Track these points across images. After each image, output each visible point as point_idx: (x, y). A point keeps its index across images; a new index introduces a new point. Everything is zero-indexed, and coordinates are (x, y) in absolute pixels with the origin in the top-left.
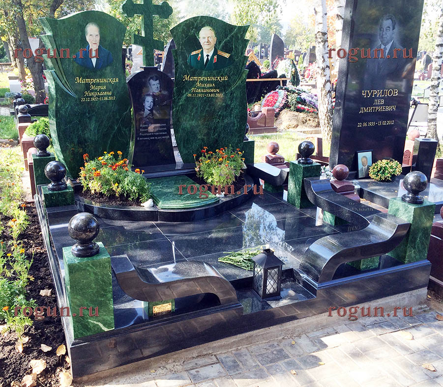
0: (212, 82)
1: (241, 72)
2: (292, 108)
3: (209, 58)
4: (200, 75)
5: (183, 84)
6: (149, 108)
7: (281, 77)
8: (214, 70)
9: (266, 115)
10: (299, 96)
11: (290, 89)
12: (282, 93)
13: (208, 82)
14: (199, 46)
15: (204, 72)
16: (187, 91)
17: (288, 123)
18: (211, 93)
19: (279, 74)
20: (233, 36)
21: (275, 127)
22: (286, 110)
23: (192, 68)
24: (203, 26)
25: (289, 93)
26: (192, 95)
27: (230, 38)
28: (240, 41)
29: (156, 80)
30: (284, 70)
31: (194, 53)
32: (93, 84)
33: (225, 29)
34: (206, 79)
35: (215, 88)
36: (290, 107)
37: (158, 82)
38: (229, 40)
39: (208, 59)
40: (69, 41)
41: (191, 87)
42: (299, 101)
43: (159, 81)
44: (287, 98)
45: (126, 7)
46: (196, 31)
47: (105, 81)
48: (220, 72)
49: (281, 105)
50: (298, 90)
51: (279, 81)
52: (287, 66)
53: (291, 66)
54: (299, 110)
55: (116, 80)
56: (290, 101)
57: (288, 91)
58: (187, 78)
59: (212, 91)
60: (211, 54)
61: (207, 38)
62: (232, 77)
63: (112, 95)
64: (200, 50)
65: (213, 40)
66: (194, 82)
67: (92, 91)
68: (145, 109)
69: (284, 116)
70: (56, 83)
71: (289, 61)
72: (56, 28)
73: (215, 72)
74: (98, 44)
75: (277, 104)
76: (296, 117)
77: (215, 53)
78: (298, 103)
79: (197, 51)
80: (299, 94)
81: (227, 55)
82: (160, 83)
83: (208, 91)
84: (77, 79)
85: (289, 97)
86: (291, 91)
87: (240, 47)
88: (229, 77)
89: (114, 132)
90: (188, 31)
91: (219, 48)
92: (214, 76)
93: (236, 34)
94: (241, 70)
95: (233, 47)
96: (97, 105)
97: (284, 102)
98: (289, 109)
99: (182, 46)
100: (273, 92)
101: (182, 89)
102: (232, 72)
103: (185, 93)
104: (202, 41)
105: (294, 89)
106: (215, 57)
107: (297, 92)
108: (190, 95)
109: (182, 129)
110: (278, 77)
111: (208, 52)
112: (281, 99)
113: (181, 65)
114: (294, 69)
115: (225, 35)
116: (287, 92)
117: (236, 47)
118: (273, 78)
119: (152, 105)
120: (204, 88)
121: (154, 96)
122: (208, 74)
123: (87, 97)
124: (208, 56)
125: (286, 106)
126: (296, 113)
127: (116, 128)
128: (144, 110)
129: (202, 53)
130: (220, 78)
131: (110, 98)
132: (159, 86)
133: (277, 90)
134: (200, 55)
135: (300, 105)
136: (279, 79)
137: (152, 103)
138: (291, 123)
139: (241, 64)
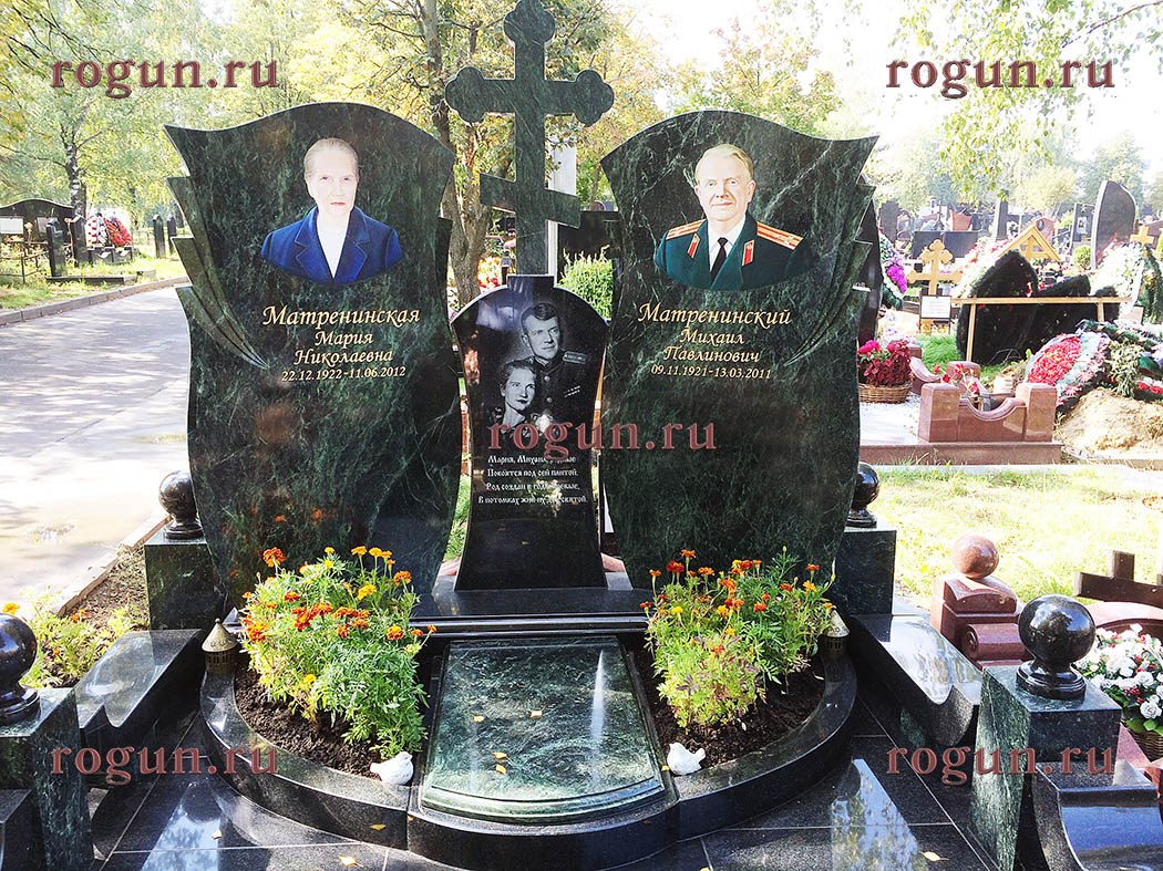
0: (734, 329)
1: (838, 298)
2: (1119, 388)
3: (728, 248)
4: (694, 304)
5: (638, 333)
6: (522, 407)
7: (1098, 294)
8: (742, 290)
9: (1027, 405)
10: (1146, 354)
11: (1119, 332)
12: (1091, 342)
13: (720, 328)
14: (695, 211)
15: (707, 295)
16: (649, 353)
17: (1103, 432)
18: (729, 365)
19: (1095, 287)
20: (813, 175)
21: (1054, 442)
22: (1099, 392)
23: (668, 281)
24: (710, 143)
25: (1115, 343)
26: (666, 369)
27: (805, 182)
28: (838, 192)
29: (547, 318)
30: (1120, 274)
31: (676, 232)
32: (327, 328)
33: (787, 154)
34: (713, 317)
35: (746, 349)
36: (1115, 384)
37: (552, 322)
38: (798, 190)
39: (722, 250)
40: (244, 195)
41: (665, 340)
42: (1144, 366)
43: (559, 321)
44: (1108, 356)
45: (456, 91)
46: (686, 162)
47: (371, 318)
48: (763, 296)
49: (1087, 377)
50: (1145, 334)
51: (1094, 306)
52: (1131, 264)
53: (1143, 263)
54: (1143, 395)
55: (409, 316)
56: (1115, 365)
57: (1114, 336)
58: (650, 313)
59: (734, 357)
60: (733, 236)
61: (720, 184)
62: (805, 315)
63: (396, 362)
64: (697, 225)
65: (744, 190)
66: (674, 327)
67: (323, 349)
68: (508, 407)
69: (1091, 408)
70: (193, 324)
71: (1137, 249)
72: (200, 156)
73: (745, 297)
74: (350, 205)
75: (1073, 375)
76: (1131, 416)
77: (750, 230)
78: (1144, 372)
79: (686, 227)
80: (1148, 348)
81: (790, 241)
82: (560, 329)
83: (719, 357)
84: (269, 312)
85: (1115, 355)
86: (1123, 335)
87: (841, 211)
88: (795, 315)
89: (397, 476)
90: (661, 161)
91: (761, 216)
92: (743, 309)
93: (826, 167)
94: (840, 292)
95: (811, 214)
96: (337, 394)
97: (1095, 368)
98: (1110, 391)
99: (637, 210)
100: (1064, 336)
101: (636, 347)
102: (807, 298)
103: (643, 362)
104: (705, 194)
105: (1132, 332)
106: (750, 246)
107: (1142, 339)
108: (658, 369)
109: (631, 478)
110: (1092, 293)
111: (725, 229)
112: (1089, 361)
113: (634, 271)
114: (1152, 270)
115: (787, 171)
116: (1108, 340)
117: (822, 212)
118: (1074, 296)
119: (530, 398)
120: (707, 348)
121: (537, 368)
122: (721, 302)
123: (303, 367)
124: (722, 241)
125: (1103, 380)
126: (1133, 404)
127: (406, 464)
128: (504, 410)
129: (704, 232)
130: (764, 318)
131: (389, 372)
132: (555, 336)
133: (1079, 331)
134: (695, 240)
135: (1147, 381)
136: (1094, 300)
137: (531, 392)
138: (1112, 434)
139: (842, 270)
